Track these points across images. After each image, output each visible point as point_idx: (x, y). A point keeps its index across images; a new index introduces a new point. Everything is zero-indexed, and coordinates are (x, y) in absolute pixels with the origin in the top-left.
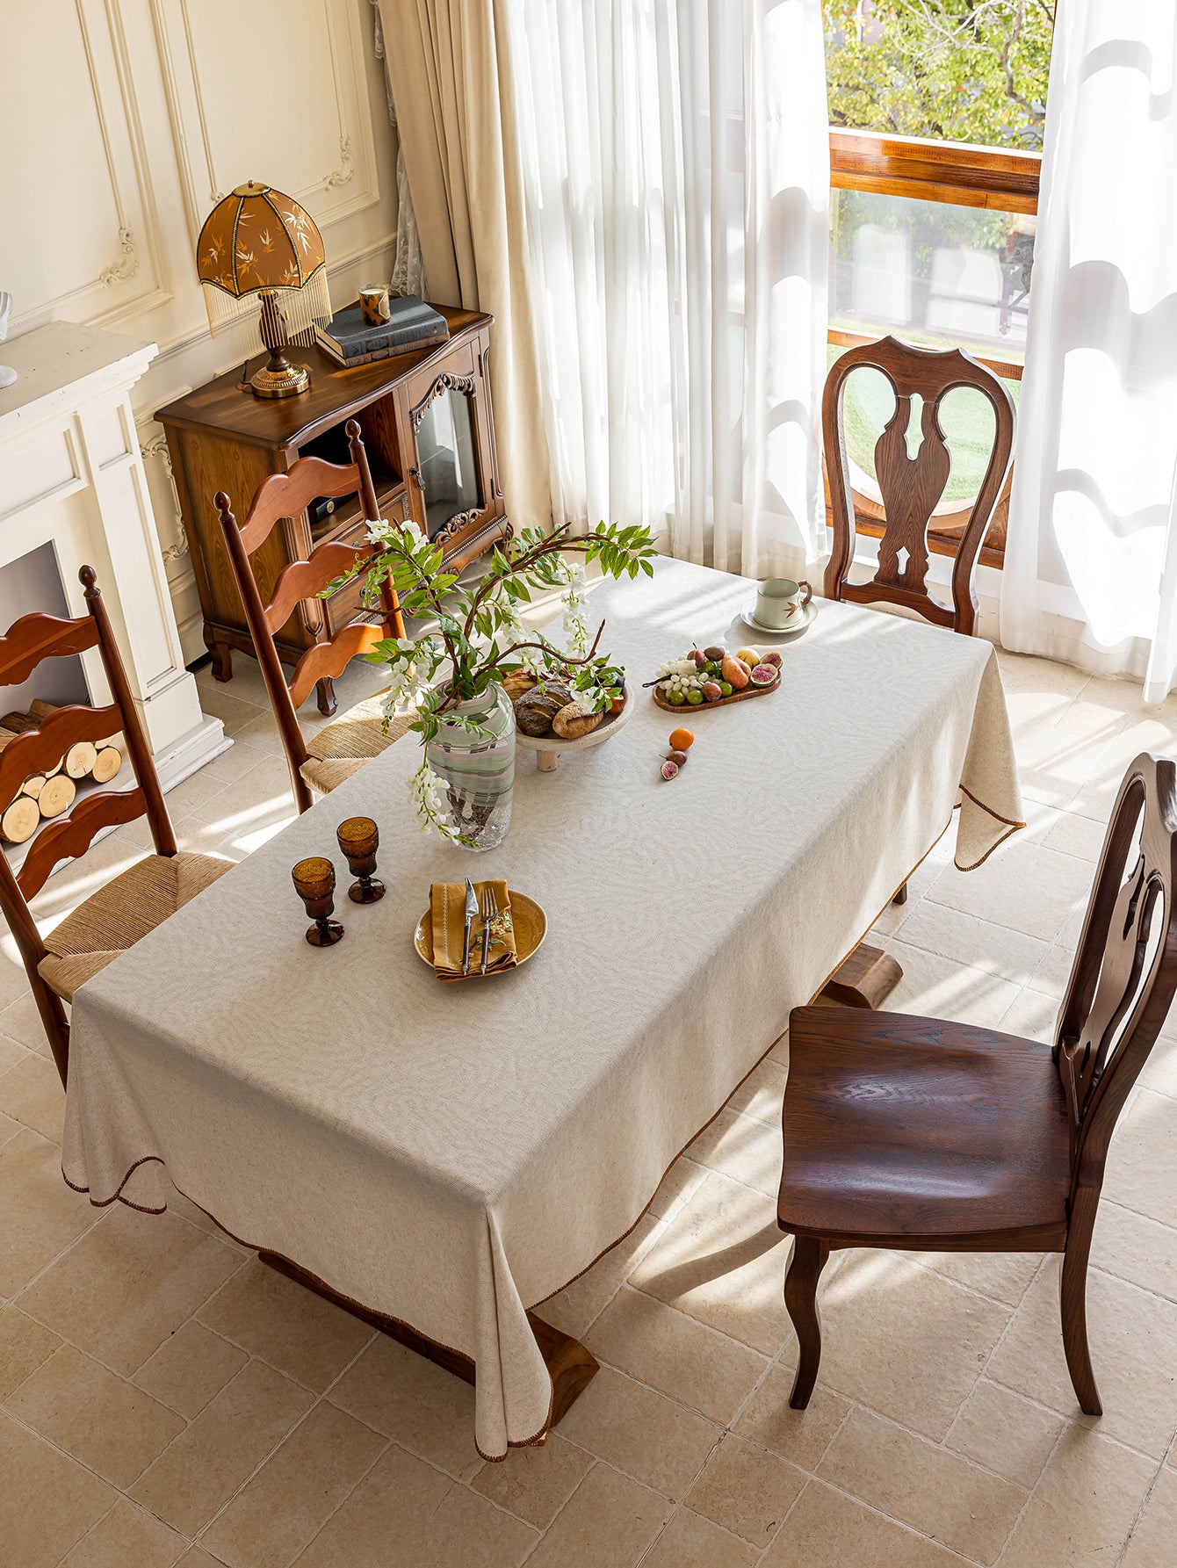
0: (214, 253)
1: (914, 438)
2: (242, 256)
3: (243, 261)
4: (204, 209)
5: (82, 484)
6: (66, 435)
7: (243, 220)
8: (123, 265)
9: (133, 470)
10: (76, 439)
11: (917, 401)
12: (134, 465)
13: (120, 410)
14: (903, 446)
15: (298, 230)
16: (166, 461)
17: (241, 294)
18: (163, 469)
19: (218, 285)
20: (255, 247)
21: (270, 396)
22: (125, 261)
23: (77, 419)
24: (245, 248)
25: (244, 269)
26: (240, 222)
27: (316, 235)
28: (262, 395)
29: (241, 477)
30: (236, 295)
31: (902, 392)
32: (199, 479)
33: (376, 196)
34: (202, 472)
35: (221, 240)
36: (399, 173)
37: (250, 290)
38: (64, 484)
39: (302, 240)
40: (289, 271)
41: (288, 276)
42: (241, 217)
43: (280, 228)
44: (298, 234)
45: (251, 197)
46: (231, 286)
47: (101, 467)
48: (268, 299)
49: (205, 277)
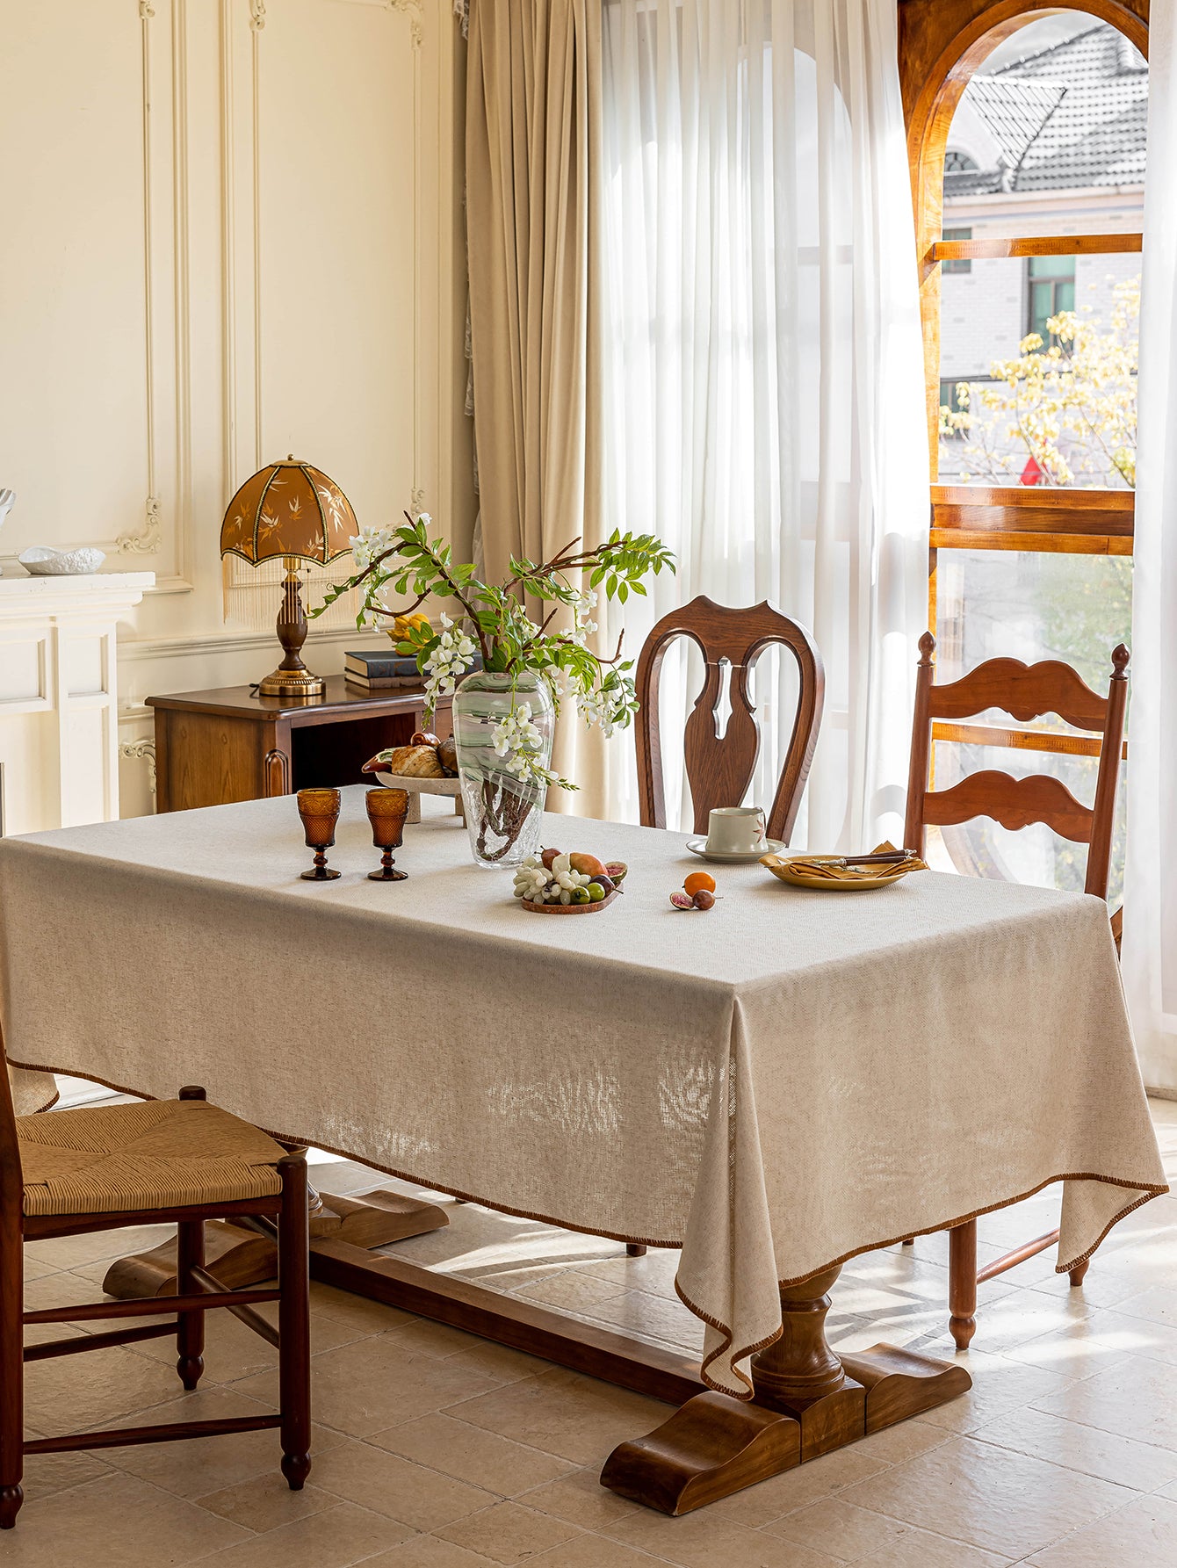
0: (239, 519)
2: (266, 520)
3: (267, 525)
4: (243, 473)
5: (46, 706)
6: (41, 646)
7: (274, 486)
8: (145, 536)
9: (105, 712)
10: (48, 653)
12: (108, 707)
13: (104, 641)
14: (712, 725)
15: (331, 506)
16: (152, 771)
17: (258, 560)
18: (147, 778)
19: (238, 552)
20: (278, 512)
21: (278, 693)
22: (147, 533)
23: (54, 631)
24: (271, 512)
25: (266, 533)
26: (271, 487)
28: (268, 693)
29: (226, 766)
30: (253, 561)
31: (712, 657)
32: (182, 774)
34: (187, 767)
35: (248, 505)
36: (475, 541)
37: (269, 556)
38: (28, 698)
40: (314, 542)
41: (312, 547)
42: (273, 483)
43: (312, 497)
44: (331, 510)
45: (288, 467)
46: (250, 550)
47: (71, 695)
48: (291, 587)
49: (227, 546)
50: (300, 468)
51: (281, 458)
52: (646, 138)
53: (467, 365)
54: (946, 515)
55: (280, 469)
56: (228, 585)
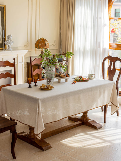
1: (112, 67)
4: (37, 39)
9: (23, 64)
10: (17, 58)
11: (113, 63)
13: (23, 57)
14: (111, 68)
15: (47, 43)
20: (41, 44)
23: (18, 56)
25: (40, 46)
26: (40, 41)
27: (48, 45)
30: (38, 49)
31: (111, 62)
33: (58, 48)
35: (38, 43)
37: (40, 48)
39: (47, 45)
41: (44, 47)
46: (38, 47)
47: (19, 63)
48: (42, 51)
49: (35, 47)
50: (43, 39)
51: (41, 38)
52: (80, 6)
53: (61, 28)
54: (111, 46)
55: (41, 39)
56: (35, 51)
